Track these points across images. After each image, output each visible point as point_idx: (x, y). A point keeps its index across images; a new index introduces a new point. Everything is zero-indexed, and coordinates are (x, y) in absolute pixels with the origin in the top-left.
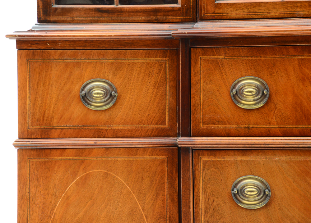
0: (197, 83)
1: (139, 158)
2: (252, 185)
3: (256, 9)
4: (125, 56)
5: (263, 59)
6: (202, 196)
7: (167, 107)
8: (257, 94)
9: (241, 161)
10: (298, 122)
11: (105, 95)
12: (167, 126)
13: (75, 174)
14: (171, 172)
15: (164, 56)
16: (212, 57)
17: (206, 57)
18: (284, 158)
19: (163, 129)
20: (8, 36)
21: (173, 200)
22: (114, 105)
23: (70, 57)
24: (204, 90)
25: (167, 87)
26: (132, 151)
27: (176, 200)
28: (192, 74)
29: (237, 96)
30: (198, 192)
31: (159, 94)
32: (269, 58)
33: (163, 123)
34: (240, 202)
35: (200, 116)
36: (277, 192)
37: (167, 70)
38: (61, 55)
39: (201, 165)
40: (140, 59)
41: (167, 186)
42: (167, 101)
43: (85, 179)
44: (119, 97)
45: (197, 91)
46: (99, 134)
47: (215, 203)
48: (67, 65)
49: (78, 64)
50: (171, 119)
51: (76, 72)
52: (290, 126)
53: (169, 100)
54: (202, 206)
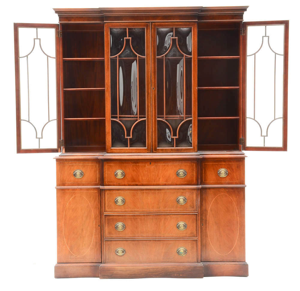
0: (105, 171)
1: (90, 191)
2: (120, 199)
3: (122, 150)
4: (86, 163)
5: (123, 165)
6: (107, 202)
7: (98, 177)
8: (121, 175)
9: (117, 193)
10: (132, 182)
11: (80, 174)
12: (97, 182)
13: (72, 196)
14: (98, 195)
15: (97, 163)
16: (109, 164)
17: (108, 164)
18: (129, 192)
19: (96, 184)
20: (53, 158)
21: (99, 203)
22: (83, 177)
23: (70, 163)
24: (107, 173)
25: (97, 172)
26: (88, 189)
27: (100, 203)
28: (104, 169)
29: (116, 175)
30: (106, 201)
31: (95, 174)
32: (125, 165)
33: (96, 182)
34: (117, 203)
35: (106, 180)
36: (127, 201)
37: (97, 167)
38: (68, 163)
39: (106, 194)
40: (90, 164)
41: (97, 199)
42: (97, 176)
43: (75, 197)
44: (84, 174)
45: (105, 173)
46: (79, 185)
47: (110, 204)
48: (70, 166)
49: (73, 165)
50: (99, 180)
51: (72, 168)
52: (130, 183)
53: (98, 176)
54: (107, 205)
